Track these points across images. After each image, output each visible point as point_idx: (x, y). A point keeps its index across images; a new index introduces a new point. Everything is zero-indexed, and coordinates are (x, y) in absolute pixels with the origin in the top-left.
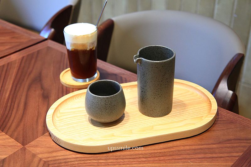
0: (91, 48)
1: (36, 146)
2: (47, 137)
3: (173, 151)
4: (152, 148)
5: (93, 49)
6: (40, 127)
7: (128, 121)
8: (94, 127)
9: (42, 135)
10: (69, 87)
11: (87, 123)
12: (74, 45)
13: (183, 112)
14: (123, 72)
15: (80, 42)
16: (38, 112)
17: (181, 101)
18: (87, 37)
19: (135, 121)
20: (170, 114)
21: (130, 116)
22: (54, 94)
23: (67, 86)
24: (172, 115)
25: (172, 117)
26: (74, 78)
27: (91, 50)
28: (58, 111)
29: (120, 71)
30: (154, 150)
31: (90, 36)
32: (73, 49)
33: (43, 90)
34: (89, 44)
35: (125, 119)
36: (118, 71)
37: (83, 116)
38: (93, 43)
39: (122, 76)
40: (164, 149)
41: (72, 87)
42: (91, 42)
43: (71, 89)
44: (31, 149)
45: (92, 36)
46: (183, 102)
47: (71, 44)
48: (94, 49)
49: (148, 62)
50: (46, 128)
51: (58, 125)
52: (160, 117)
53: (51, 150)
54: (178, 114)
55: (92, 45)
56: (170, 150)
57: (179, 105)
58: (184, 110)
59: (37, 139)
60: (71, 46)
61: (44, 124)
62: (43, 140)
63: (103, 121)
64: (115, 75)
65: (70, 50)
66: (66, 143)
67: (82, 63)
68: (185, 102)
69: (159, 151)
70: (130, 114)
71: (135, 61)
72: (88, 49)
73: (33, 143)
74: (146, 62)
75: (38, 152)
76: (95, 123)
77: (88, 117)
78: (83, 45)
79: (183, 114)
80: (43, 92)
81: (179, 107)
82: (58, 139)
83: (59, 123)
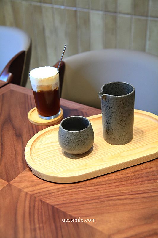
0: (55, 88)
1: (20, 182)
2: (28, 172)
3: (141, 174)
4: (123, 173)
5: (56, 90)
6: (20, 164)
7: (97, 151)
8: (69, 159)
9: (23, 171)
10: (38, 124)
11: (61, 156)
12: (40, 87)
13: (143, 138)
14: (83, 107)
15: (45, 84)
16: (15, 150)
17: (139, 128)
18: (51, 79)
19: (103, 151)
20: (132, 141)
21: (98, 146)
22: (26, 132)
23: (36, 124)
24: (134, 142)
25: (135, 143)
26: (41, 116)
27: (55, 90)
28: (34, 148)
29: (80, 107)
30: (125, 174)
31: (54, 78)
32: (39, 91)
33: (14, 130)
34: (53, 85)
35: (94, 149)
36: (78, 106)
37: (56, 150)
38: (56, 84)
39: (82, 110)
40: (134, 172)
41: (40, 125)
42: (54, 83)
43: (40, 126)
44: (16, 185)
45: (55, 78)
46: (140, 129)
47: (37, 87)
48: (58, 89)
49: (113, 97)
50: (25, 164)
51: (36, 160)
52: (124, 144)
53: (34, 184)
54: (139, 140)
55: (56, 86)
56: (138, 173)
57: (138, 132)
58: (143, 136)
59: (20, 175)
60: (37, 88)
61: (22, 160)
62: (25, 175)
63: (76, 153)
64: (76, 110)
65: (36, 92)
66: (47, 176)
67: (47, 102)
68: (143, 129)
69: (130, 175)
70: (97, 144)
71: (100, 97)
72: (53, 90)
73: (16, 179)
74: (111, 97)
75: (22, 186)
76: (68, 155)
77: (61, 151)
78: (48, 86)
79: (143, 140)
80: (15, 131)
81: (138, 134)
82: (40, 173)
83: (36, 159)
